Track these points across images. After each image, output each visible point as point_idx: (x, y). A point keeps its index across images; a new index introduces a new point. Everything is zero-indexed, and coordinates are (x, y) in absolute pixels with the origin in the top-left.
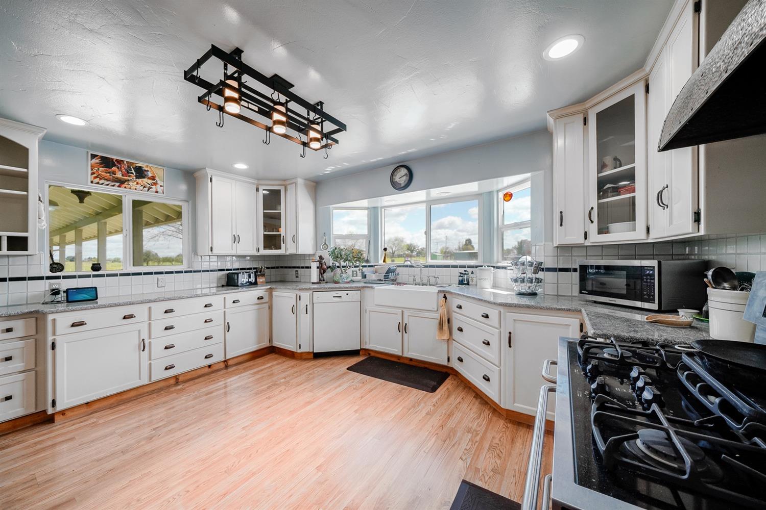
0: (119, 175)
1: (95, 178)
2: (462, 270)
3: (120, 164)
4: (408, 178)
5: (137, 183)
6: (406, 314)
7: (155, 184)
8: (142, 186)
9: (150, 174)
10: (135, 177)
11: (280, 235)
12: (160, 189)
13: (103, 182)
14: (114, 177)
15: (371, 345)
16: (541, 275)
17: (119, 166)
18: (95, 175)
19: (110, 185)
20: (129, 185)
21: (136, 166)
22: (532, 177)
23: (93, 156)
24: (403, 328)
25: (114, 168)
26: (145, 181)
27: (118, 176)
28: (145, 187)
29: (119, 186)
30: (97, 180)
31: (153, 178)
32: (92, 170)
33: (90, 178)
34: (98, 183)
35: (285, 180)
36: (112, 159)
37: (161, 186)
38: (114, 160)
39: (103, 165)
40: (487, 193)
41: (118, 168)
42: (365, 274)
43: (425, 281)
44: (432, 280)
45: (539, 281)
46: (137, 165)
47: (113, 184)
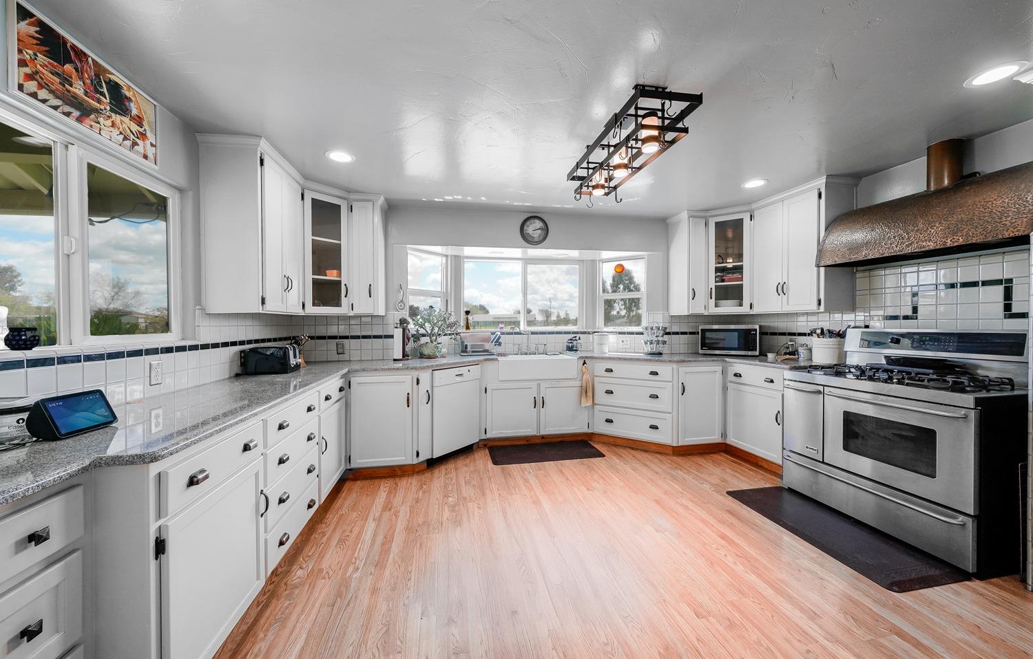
0: (78, 89)
1: (29, 77)
2: (571, 336)
3: (81, 61)
4: (543, 233)
5: (113, 125)
6: (543, 385)
7: (143, 136)
8: (121, 133)
9: (134, 112)
10: (108, 108)
11: (339, 283)
12: (150, 152)
13: (47, 98)
14: (69, 91)
15: (494, 432)
16: (666, 338)
17: (79, 65)
18: (27, 70)
19: (60, 110)
20: (99, 123)
21: (110, 80)
22: (648, 255)
23: (23, 14)
24: (539, 403)
25: (68, 67)
26: (126, 123)
27: (77, 91)
28: (125, 138)
29: (79, 120)
30: (31, 86)
31: (139, 120)
32: (20, 51)
33: (16, 74)
34: (34, 95)
35: (349, 191)
36: (65, 42)
37: (152, 145)
38: (68, 45)
39: (45, 49)
40: (590, 260)
41: (76, 69)
42: (466, 343)
43: (533, 350)
44: (541, 349)
45: (664, 343)
46: (112, 77)
47: (67, 109)
